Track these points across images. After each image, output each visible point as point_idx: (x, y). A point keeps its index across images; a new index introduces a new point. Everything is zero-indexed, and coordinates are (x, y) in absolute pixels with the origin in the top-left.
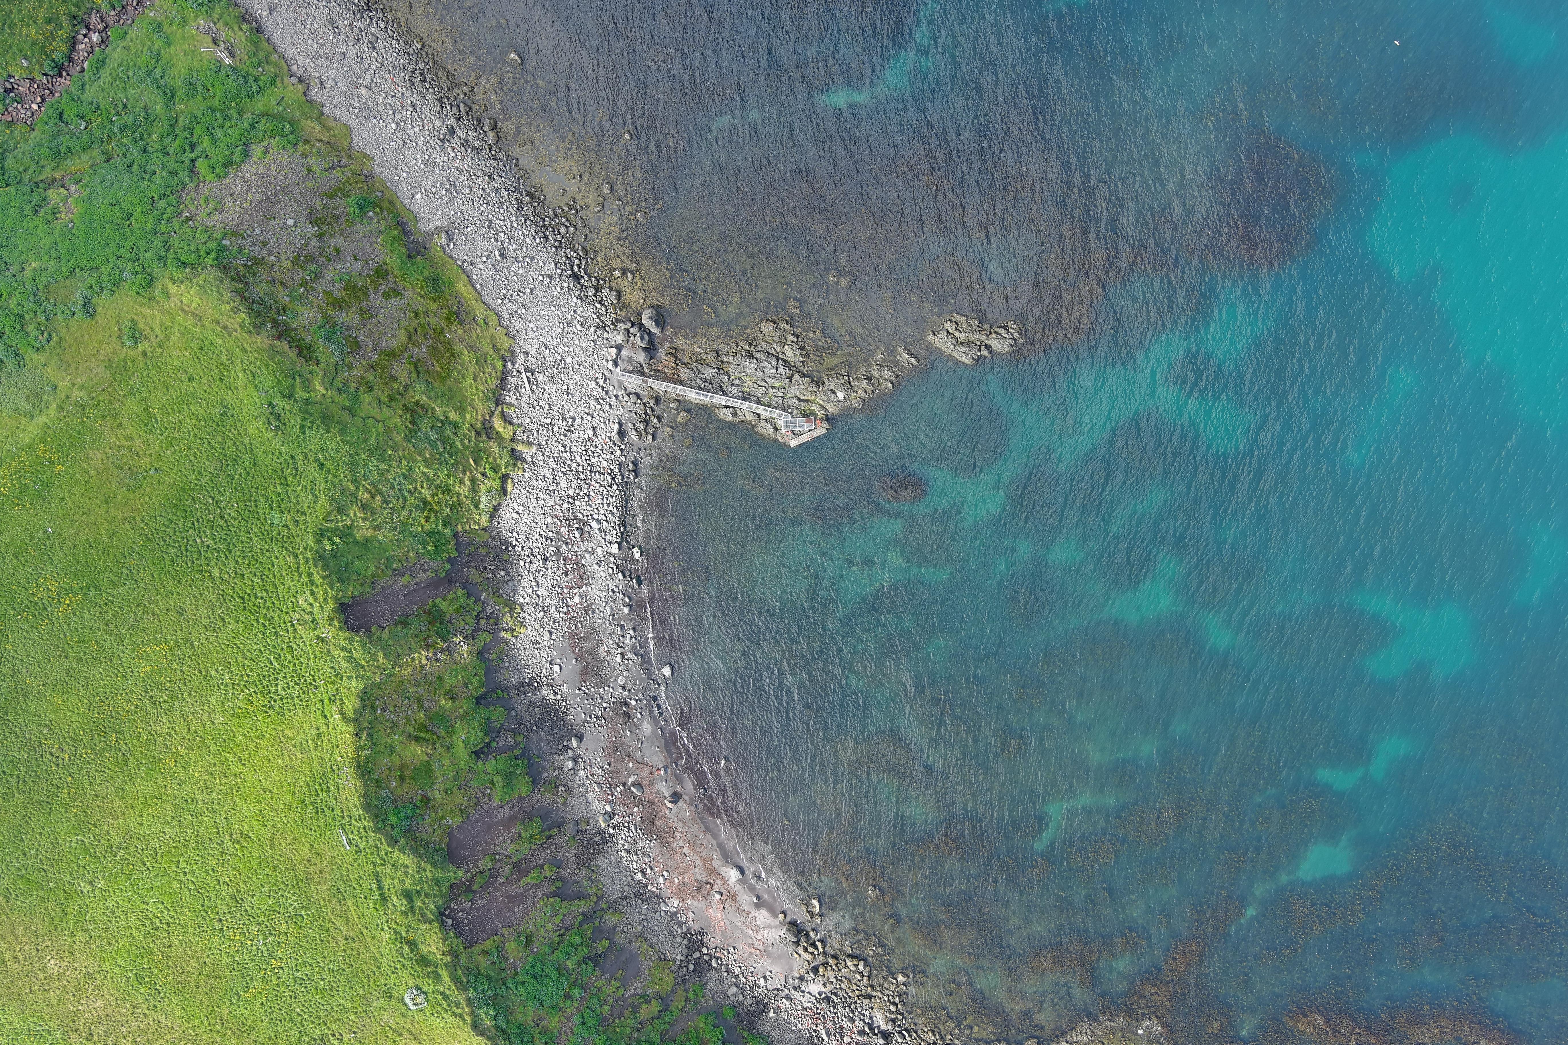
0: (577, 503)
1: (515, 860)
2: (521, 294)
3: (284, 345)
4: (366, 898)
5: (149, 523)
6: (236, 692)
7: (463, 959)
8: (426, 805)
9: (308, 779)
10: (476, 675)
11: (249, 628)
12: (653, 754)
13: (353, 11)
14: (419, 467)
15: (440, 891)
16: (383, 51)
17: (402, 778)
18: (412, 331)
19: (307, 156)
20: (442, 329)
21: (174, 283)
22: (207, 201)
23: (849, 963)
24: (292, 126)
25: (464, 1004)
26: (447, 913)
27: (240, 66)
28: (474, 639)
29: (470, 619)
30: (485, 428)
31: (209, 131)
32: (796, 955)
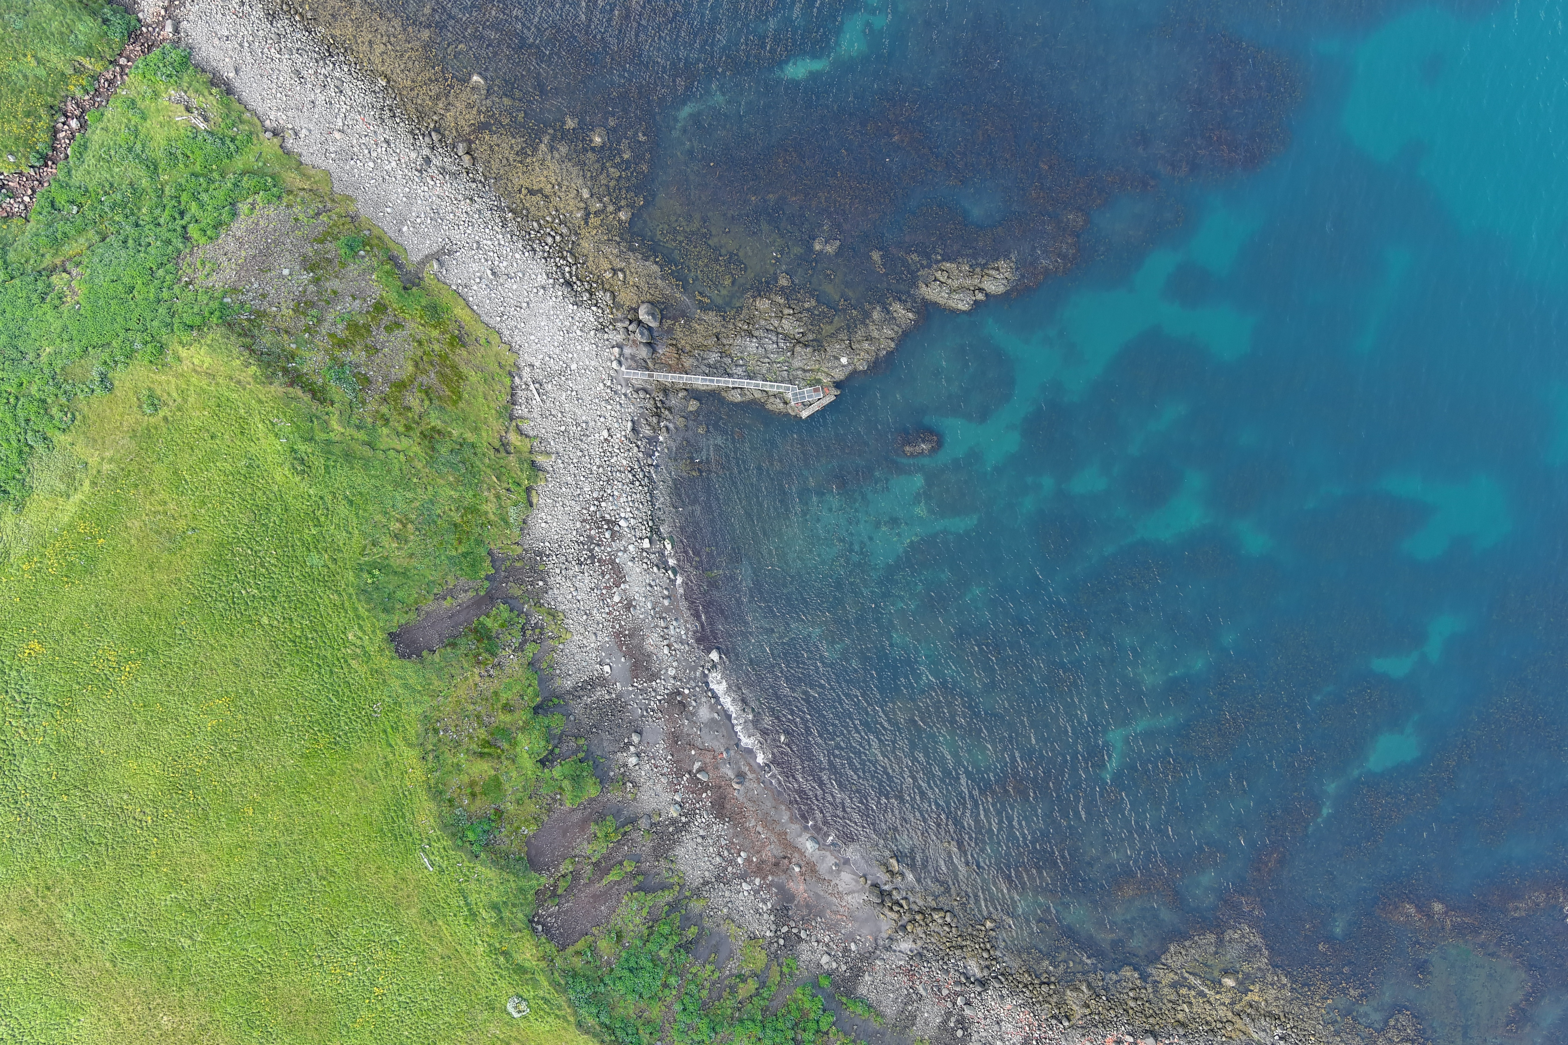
0: (603, 504)
1: (594, 860)
2: (518, 309)
3: (298, 392)
4: (455, 915)
5: (195, 582)
6: (301, 733)
7: (558, 962)
8: (500, 817)
9: (383, 807)
10: (530, 685)
11: (304, 669)
12: (713, 739)
13: (316, 59)
14: (444, 491)
15: (526, 899)
16: (350, 93)
17: (473, 795)
18: (418, 359)
19: (292, 206)
20: (447, 354)
21: (183, 347)
22: (203, 264)
23: (936, 917)
24: (273, 179)
25: (565, 1005)
26: (536, 920)
27: (215, 129)
28: (523, 651)
29: (516, 631)
30: (503, 445)
31: (195, 197)
32: (882, 916)
